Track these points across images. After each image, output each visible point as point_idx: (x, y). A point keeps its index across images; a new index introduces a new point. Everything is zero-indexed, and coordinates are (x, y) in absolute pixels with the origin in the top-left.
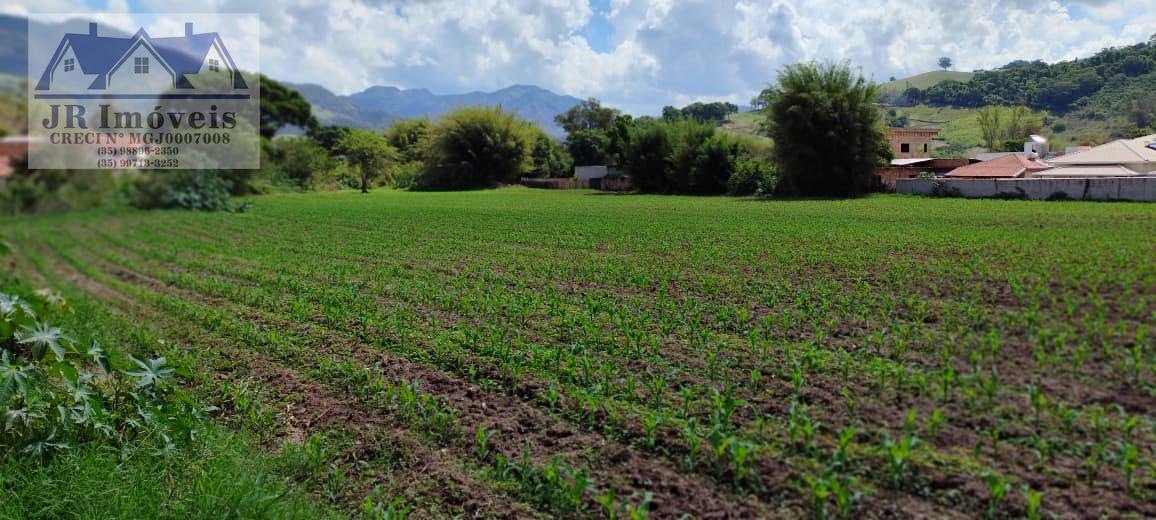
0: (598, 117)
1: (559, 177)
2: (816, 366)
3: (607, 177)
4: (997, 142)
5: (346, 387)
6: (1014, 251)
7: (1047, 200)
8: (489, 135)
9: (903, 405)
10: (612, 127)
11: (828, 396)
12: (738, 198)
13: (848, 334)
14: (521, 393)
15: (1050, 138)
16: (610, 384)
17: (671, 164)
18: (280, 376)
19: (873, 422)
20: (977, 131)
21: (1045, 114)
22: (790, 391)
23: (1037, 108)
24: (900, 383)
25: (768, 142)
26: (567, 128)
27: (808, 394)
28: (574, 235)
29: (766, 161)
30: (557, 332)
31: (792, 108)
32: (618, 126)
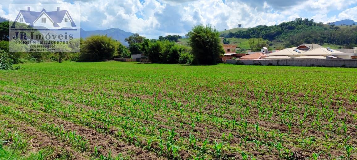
0: (139, 39)
1: (126, 58)
2: (199, 120)
3: (141, 58)
5: (52, 133)
6: (257, 82)
7: (267, 65)
8: (103, 44)
10: (143, 43)
11: (202, 129)
12: (181, 65)
13: (209, 109)
14: (110, 133)
15: (268, 48)
16: (138, 128)
17: (161, 54)
18: (29, 129)
19: (213, 137)
20: (248, 45)
21: (267, 40)
22: (191, 128)
23: (265, 39)
24: (222, 124)
25: (190, 48)
26: (129, 43)
27: (196, 129)
28: (130, 77)
29: (190, 54)
30: (123, 111)
31: (197, 38)
32: (145, 42)
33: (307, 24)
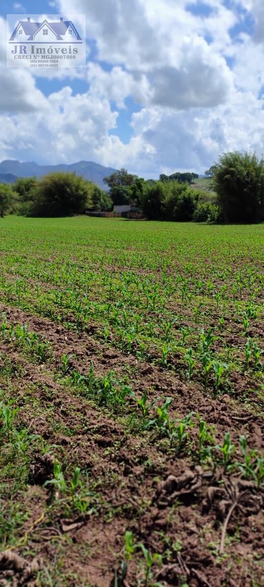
0: (127, 180)
1: (105, 211)
3: (131, 211)
8: (68, 187)
10: (134, 185)
12: (198, 223)
14: (87, 331)
17: (164, 205)
25: (213, 194)
26: (110, 185)
28: (114, 241)
29: (213, 204)
30: (108, 295)
31: (227, 176)
32: (137, 184)
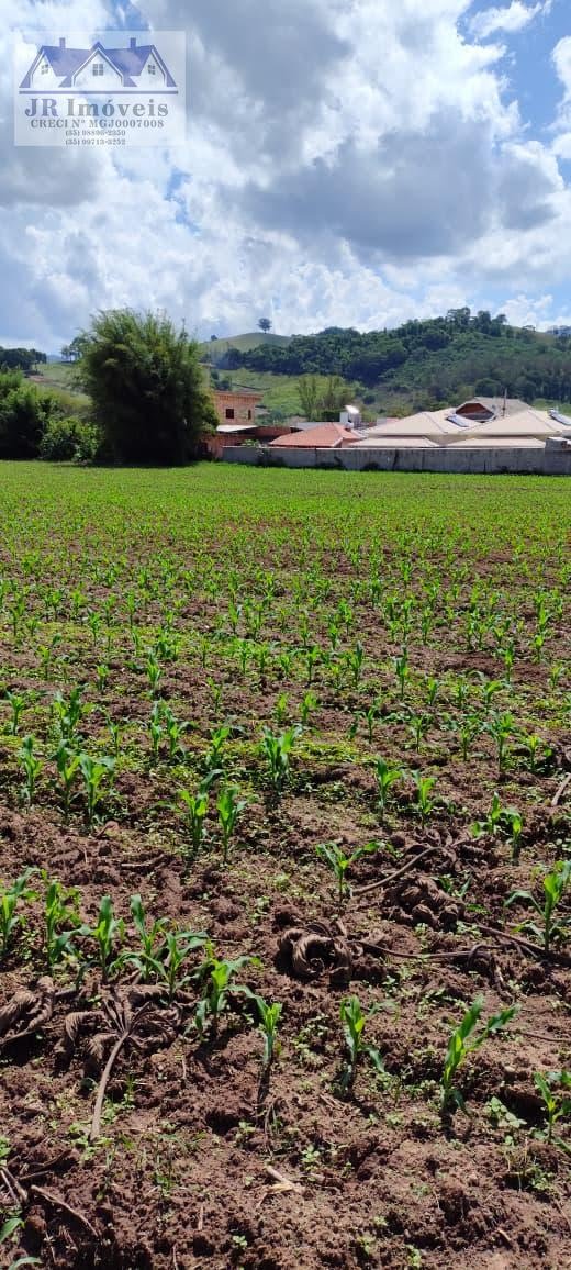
2: (169, 652)
4: (315, 412)
7: (362, 470)
9: (268, 689)
11: (187, 687)
13: (197, 614)
15: (362, 410)
20: (296, 399)
21: (357, 384)
22: (143, 686)
23: (350, 379)
24: (263, 664)
25: (84, 400)
27: (165, 688)
29: (84, 421)
31: (111, 361)
33: (485, 330)
